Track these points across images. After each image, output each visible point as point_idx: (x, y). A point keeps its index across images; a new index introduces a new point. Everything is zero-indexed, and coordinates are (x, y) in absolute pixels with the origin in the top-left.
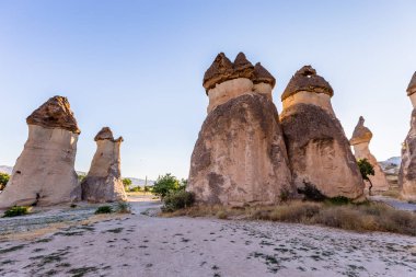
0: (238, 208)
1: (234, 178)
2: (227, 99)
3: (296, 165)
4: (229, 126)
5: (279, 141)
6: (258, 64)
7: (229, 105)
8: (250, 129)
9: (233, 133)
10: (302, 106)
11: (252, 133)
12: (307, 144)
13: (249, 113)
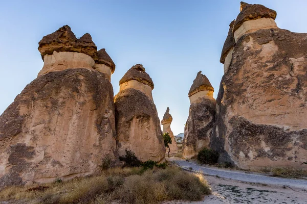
2: (64, 68)
3: (121, 136)
4: (57, 93)
6: (103, 50)
7: (64, 74)
8: (82, 100)
9: (61, 100)
10: (132, 90)
11: (83, 104)
12: (132, 119)
13: (83, 84)
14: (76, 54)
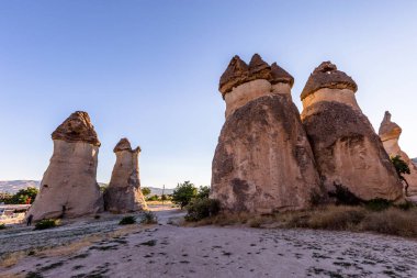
0: (268, 215)
1: (259, 184)
2: (245, 102)
3: (324, 167)
4: (249, 129)
5: (304, 142)
6: (275, 64)
7: (249, 107)
8: (273, 132)
9: (254, 136)
10: (323, 103)
11: (275, 135)
12: (334, 144)
13: (269, 114)
14: (252, 83)
